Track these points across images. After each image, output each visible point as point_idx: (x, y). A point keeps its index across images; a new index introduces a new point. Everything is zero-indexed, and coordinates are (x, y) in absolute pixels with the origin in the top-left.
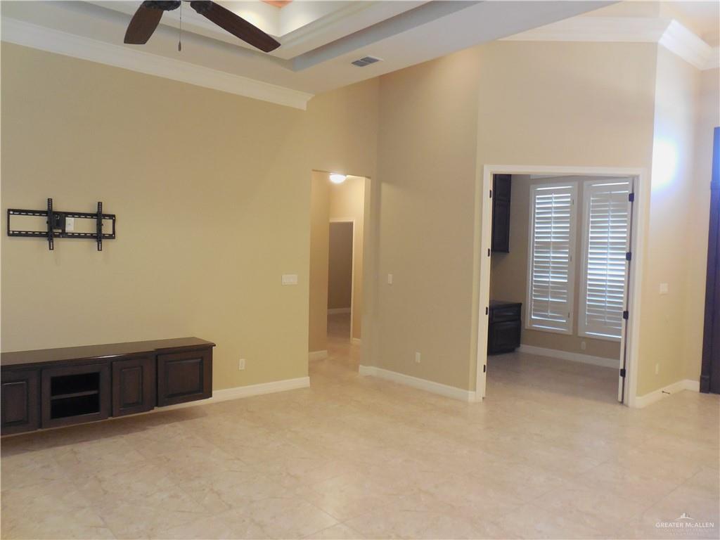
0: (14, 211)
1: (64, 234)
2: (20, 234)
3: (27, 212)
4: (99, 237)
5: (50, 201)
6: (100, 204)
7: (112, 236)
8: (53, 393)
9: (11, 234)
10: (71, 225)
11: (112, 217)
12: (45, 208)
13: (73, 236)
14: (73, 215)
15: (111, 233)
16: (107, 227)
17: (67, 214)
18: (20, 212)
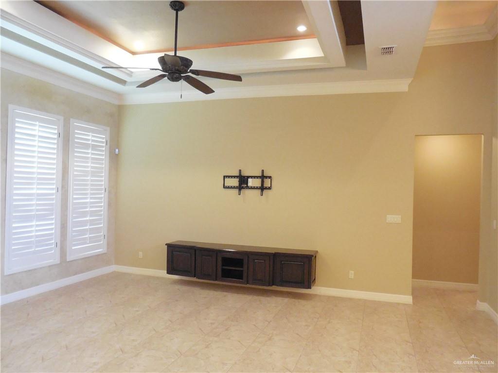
0: (227, 176)
1: (247, 187)
2: (229, 187)
3: (232, 177)
4: (262, 188)
5: (240, 171)
6: (263, 171)
7: (270, 188)
8: (223, 265)
9: (225, 187)
10: (251, 183)
11: (270, 177)
12: (238, 175)
13: (252, 188)
14: (252, 177)
15: (270, 186)
16: (267, 183)
17: (248, 177)
18: (229, 177)
